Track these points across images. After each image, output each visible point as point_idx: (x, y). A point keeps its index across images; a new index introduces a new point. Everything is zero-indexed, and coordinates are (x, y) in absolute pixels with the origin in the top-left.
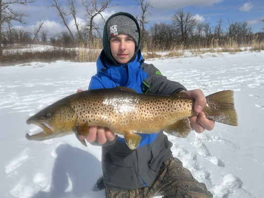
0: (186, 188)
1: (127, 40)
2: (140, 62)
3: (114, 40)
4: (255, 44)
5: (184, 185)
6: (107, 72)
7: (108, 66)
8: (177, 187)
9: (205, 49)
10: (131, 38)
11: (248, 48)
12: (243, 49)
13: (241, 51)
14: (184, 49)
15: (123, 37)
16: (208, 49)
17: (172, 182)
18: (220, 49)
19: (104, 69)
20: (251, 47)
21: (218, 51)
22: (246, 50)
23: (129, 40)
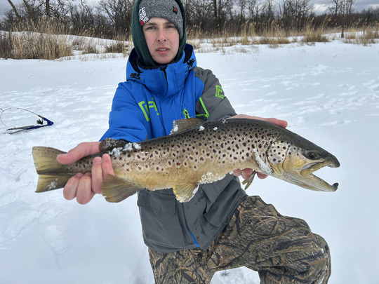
0: (269, 250)
1: (168, 26)
2: (188, 63)
3: (148, 28)
4: (309, 32)
5: (265, 246)
6: (139, 79)
7: (140, 69)
8: (257, 252)
9: (235, 38)
10: (172, 25)
11: (299, 38)
12: (290, 39)
13: (287, 42)
14: (201, 37)
15: (161, 22)
16: (240, 38)
17: (248, 246)
18: (258, 38)
19: (135, 74)
20: (303, 37)
21: (255, 42)
22: (295, 41)
23: (170, 27)
